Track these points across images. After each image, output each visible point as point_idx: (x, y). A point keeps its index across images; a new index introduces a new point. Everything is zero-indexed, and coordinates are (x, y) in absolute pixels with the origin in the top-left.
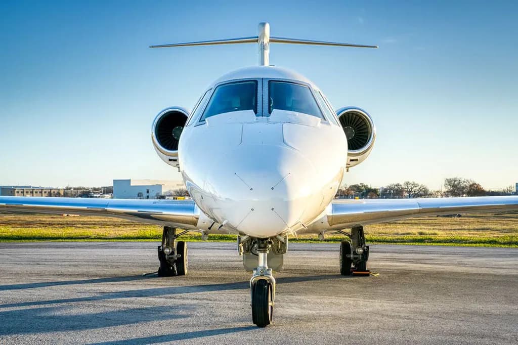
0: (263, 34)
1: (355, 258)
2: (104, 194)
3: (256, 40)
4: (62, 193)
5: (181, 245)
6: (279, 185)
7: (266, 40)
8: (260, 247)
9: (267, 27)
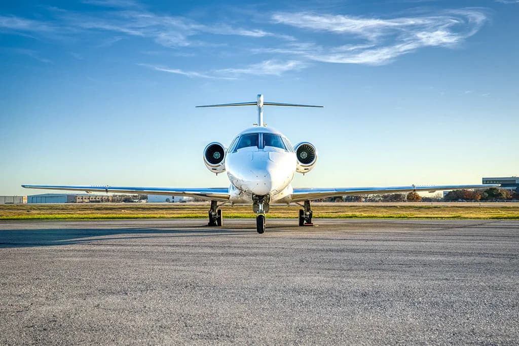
0: (260, 101)
1: (306, 217)
2: (141, 199)
3: (256, 103)
4: (110, 199)
5: (219, 212)
6: (268, 175)
7: (261, 104)
8: (260, 201)
9: (262, 97)
